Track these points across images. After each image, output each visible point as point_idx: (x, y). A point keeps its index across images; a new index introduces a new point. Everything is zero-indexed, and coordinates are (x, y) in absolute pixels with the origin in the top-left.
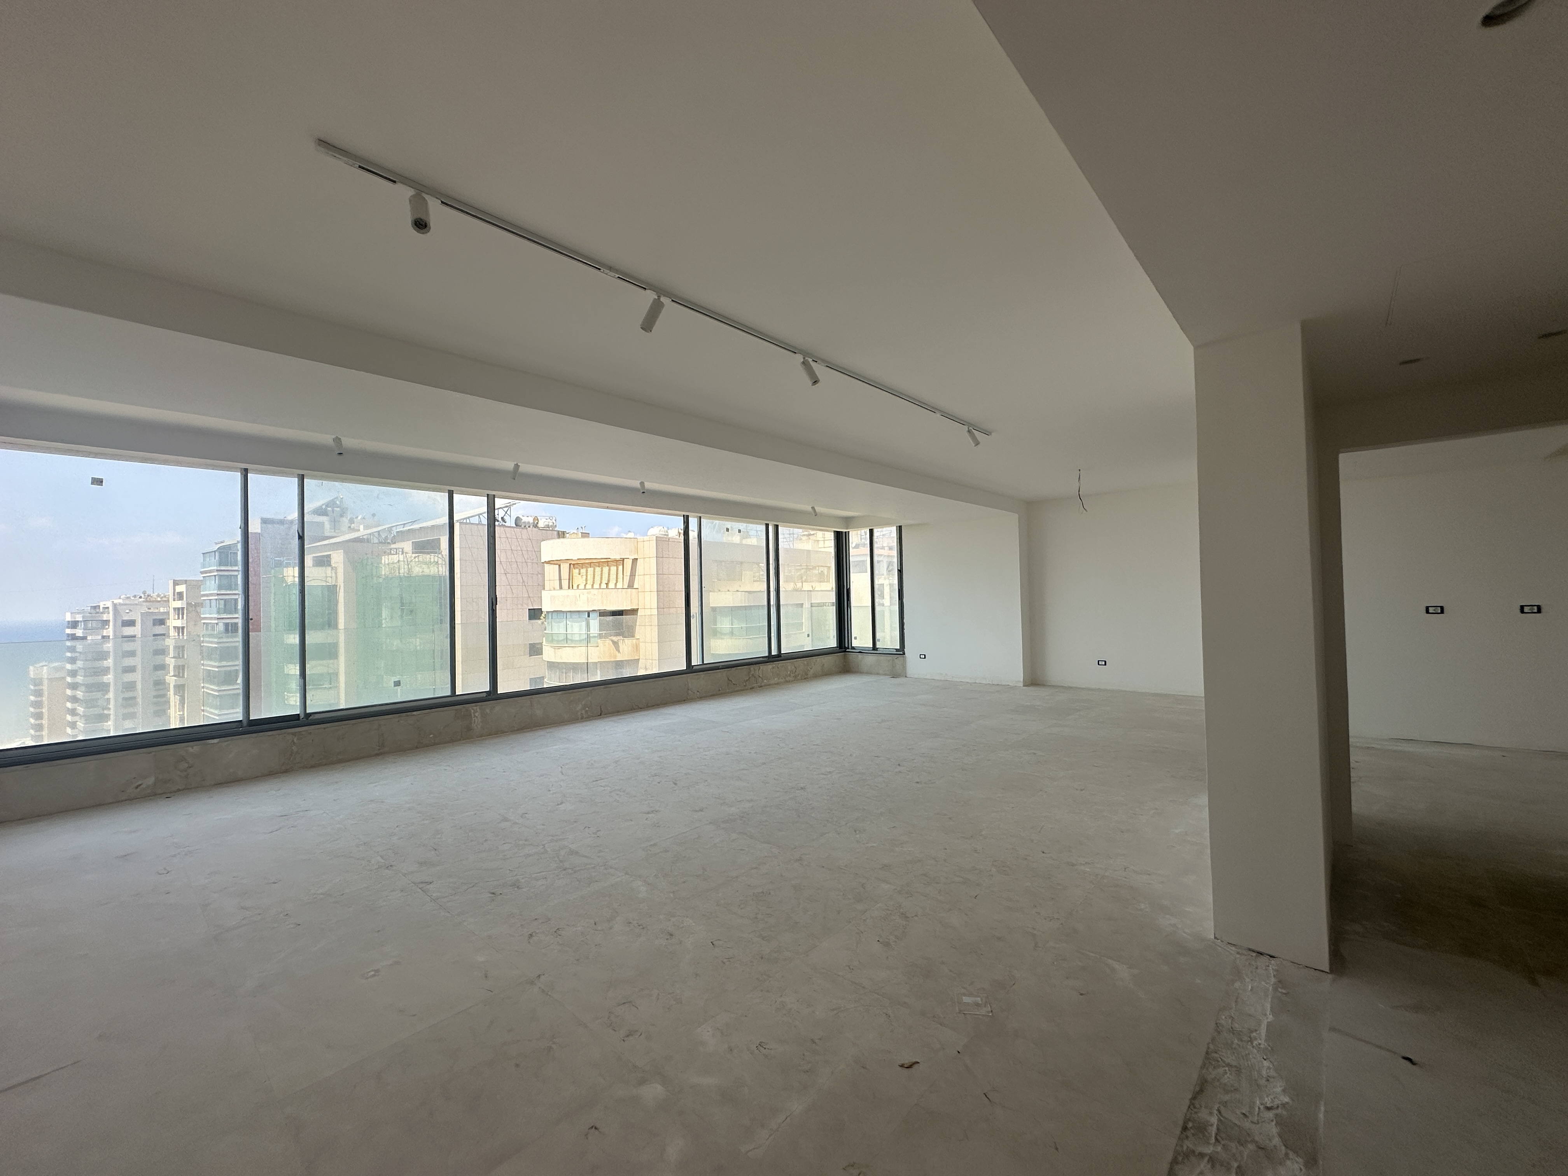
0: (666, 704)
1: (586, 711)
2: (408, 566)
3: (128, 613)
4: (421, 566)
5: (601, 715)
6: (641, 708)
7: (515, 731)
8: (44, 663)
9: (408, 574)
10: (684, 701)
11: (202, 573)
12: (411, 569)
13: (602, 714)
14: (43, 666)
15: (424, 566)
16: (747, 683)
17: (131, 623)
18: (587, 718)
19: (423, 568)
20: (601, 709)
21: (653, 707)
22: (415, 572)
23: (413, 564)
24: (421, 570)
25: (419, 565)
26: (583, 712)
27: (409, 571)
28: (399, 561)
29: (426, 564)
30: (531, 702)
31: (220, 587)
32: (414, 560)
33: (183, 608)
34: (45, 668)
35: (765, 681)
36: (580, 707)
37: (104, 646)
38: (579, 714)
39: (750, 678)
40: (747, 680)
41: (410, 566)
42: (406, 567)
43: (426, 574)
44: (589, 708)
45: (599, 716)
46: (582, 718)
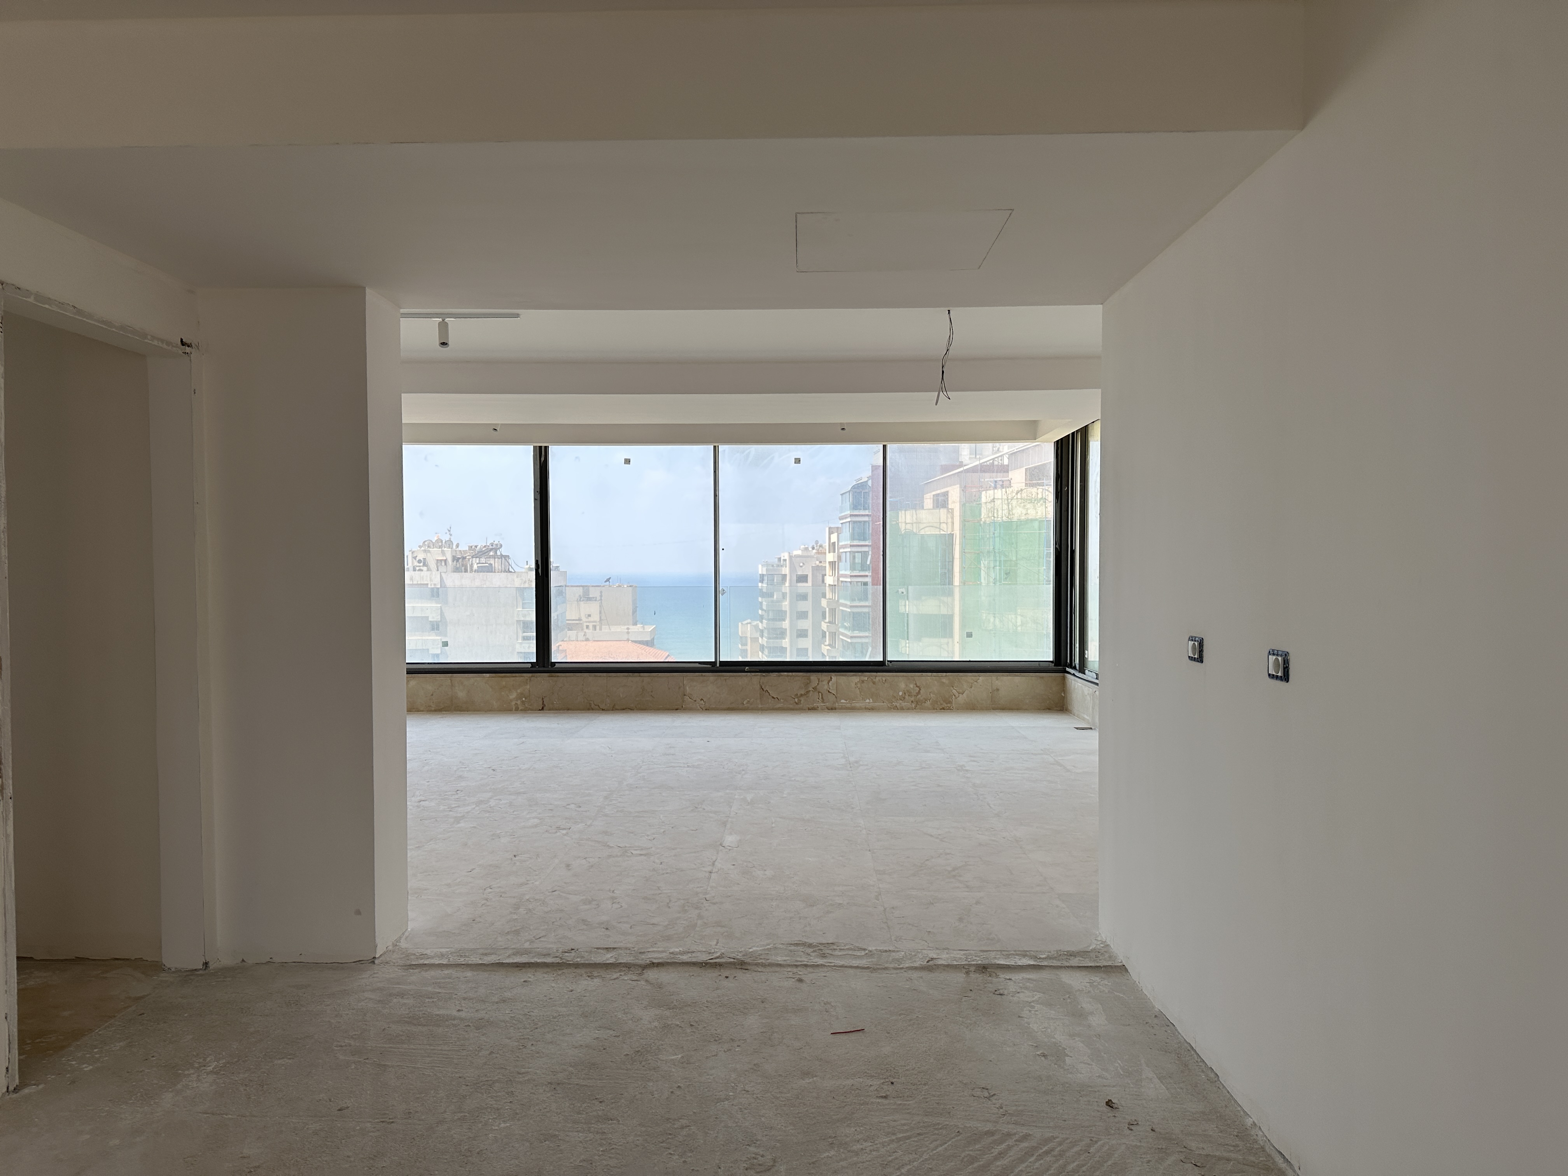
0: (645, 710)
1: (523, 702)
2: (1008, 506)
3: (801, 567)
4: (1024, 506)
5: (543, 709)
6: (603, 710)
7: (431, 711)
8: (749, 621)
9: (1008, 517)
10: (677, 709)
11: (841, 518)
12: (1012, 509)
13: (545, 708)
14: (748, 623)
15: (1028, 506)
16: (802, 699)
17: (803, 579)
18: (521, 710)
19: (1027, 509)
20: (543, 702)
21: (624, 711)
22: (1016, 515)
23: (1014, 502)
24: (1024, 512)
25: (1022, 505)
26: (519, 702)
27: (1009, 514)
28: (994, 499)
29: (1031, 502)
30: (451, 681)
31: (853, 538)
32: (1015, 498)
33: (835, 562)
34: (749, 625)
35: (843, 701)
36: (513, 695)
37: (784, 603)
38: (513, 703)
39: (808, 692)
40: (802, 695)
41: (1010, 506)
42: (1005, 507)
43: (1030, 518)
44: (526, 699)
45: (540, 710)
46: (517, 709)
